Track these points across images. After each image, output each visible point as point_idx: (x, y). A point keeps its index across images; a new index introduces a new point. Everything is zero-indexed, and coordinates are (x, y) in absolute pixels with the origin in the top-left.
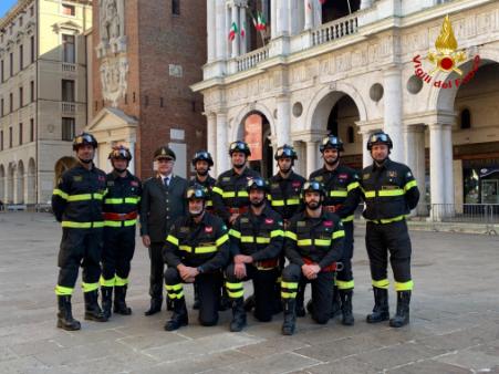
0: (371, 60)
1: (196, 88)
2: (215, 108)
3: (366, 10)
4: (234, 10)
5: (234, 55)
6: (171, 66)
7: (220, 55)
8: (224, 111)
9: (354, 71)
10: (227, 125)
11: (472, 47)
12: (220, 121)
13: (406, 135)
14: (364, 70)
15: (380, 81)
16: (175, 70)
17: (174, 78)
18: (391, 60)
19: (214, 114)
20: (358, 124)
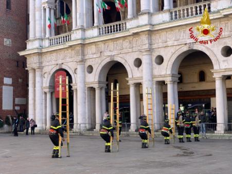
0: (134, 45)
1: (22, 53)
2: (35, 66)
3: (131, 19)
4: (47, 10)
5: (47, 36)
6: (5, 40)
7: (38, 35)
8: (41, 68)
9: (125, 51)
10: (42, 76)
11: (190, 43)
12: (38, 74)
13: (155, 86)
14: (130, 50)
15: (140, 57)
16: (7, 42)
17: (6, 47)
18: (147, 46)
19: (34, 70)
20: (127, 79)
